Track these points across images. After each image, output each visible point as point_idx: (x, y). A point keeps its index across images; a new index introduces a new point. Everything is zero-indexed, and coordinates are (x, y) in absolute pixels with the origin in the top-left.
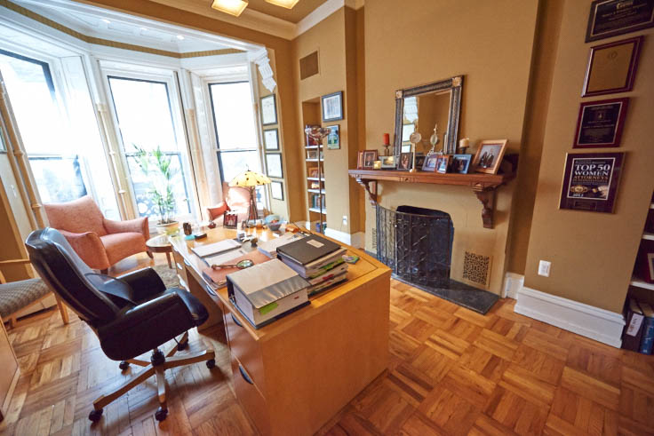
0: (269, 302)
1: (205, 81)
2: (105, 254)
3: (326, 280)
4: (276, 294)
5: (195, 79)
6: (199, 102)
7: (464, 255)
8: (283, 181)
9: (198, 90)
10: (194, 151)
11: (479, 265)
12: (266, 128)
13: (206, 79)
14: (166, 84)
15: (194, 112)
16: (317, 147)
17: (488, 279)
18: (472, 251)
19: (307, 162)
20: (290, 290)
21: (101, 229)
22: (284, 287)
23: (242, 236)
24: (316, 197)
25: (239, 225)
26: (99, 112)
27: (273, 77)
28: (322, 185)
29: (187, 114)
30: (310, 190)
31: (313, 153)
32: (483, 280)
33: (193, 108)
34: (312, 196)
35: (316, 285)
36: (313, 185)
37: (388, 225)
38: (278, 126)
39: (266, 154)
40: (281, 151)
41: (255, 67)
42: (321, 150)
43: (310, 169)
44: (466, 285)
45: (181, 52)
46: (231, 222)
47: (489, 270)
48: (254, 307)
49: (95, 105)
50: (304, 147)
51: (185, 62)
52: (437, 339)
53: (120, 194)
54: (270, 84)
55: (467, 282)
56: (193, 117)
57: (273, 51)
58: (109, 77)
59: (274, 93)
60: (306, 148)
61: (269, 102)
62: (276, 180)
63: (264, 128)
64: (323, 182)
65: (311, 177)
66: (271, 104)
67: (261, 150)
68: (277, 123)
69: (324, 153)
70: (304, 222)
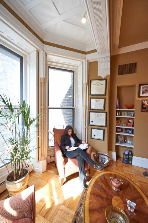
8: (106, 128)
12: (92, 97)
13: (49, 63)
19: (117, 117)
30: (117, 133)
38: (107, 97)
39: (90, 112)
40: (107, 111)
43: (117, 121)
54: (103, 73)
59: (106, 78)
60: (117, 110)
61: (99, 83)
62: (98, 127)
63: (90, 96)
64: (133, 129)
65: (118, 126)
66: (101, 84)
67: (86, 109)
68: (105, 95)
69: (135, 113)
70: (110, 152)
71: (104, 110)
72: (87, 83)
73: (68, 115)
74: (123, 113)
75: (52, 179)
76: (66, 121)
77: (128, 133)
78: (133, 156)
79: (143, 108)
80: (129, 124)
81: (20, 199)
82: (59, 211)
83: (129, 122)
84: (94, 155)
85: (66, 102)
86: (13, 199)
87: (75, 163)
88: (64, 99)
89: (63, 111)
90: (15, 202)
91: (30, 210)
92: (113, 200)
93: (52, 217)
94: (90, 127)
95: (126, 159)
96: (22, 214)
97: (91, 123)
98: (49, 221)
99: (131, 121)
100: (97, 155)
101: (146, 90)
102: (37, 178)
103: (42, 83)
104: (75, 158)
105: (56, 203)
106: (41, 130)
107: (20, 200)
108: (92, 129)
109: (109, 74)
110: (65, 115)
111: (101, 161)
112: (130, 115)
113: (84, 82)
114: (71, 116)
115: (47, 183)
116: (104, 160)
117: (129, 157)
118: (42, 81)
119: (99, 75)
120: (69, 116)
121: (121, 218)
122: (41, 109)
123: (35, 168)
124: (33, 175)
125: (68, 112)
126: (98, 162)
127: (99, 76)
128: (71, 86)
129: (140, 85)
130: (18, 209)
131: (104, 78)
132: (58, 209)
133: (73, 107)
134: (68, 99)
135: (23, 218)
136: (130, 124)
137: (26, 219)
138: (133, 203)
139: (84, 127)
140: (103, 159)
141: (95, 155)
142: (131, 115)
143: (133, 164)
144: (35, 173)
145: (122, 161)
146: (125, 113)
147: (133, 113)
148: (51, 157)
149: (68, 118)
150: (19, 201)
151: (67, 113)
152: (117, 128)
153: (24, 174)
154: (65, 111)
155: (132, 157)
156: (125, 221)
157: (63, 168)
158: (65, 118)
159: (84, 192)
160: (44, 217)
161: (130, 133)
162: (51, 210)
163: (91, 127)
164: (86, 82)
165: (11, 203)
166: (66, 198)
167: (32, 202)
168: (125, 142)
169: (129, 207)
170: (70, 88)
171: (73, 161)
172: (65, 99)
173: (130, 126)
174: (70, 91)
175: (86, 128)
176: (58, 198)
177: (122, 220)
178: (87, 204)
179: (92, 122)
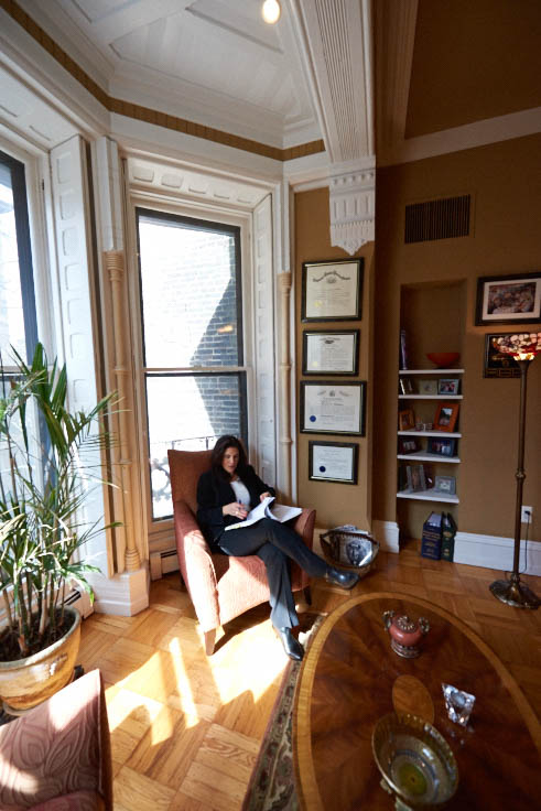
19: (399, 402)
28: (455, 447)
30: (400, 457)
36: (407, 445)
38: (365, 325)
39: (304, 384)
40: (365, 377)
43: (401, 413)
50: (399, 372)
59: (360, 255)
60: (401, 372)
61: (335, 273)
62: (333, 439)
63: (304, 326)
64: (456, 439)
65: (404, 430)
66: (343, 278)
67: (289, 372)
68: (359, 318)
69: (464, 383)
70: (377, 522)
71: (357, 373)
72: (290, 276)
73: (221, 398)
74: (422, 384)
75: (173, 636)
76: (217, 420)
77: (440, 453)
78: (458, 533)
79: (492, 364)
80: (442, 421)
81: (47, 728)
82: (201, 746)
83: (443, 415)
84: (321, 537)
85: (211, 352)
86: (15, 732)
87: (255, 573)
88: (203, 340)
89: (204, 386)
90: (26, 740)
91: (89, 762)
92: (397, 693)
93: (176, 771)
94: (306, 439)
95: (433, 545)
96: (58, 781)
97: (308, 425)
98: (165, 788)
99: (448, 412)
100: (331, 538)
101: (501, 298)
102: (113, 639)
103: (114, 274)
104: (253, 553)
105: (192, 721)
106: (120, 457)
107: (45, 730)
108: (311, 445)
109: (372, 238)
110: (210, 397)
111: (346, 556)
112: (447, 389)
113: (279, 270)
114: (234, 404)
115: (154, 652)
116: (356, 553)
117: (442, 536)
118: (113, 267)
119: (333, 244)
120: (226, 403)
121: (427, 752)
122: (116, 376)
123: (103, 601)
124: (99, 626)
125: (220, 386)
126: (338, 560)
127: (337, 248)
128: (229, 288)
129: (481, 282)
130: (38, 765)
131: (352, 253)
132: (200, 738)
133: (241, 369)
134: (219, 339)
135: (61, 794)
136: (447, 421)
137: (77, 796)
138: (464, 693)
139: (285, 439)
140: (353, 548)
141: (327, 539)
142: (450, 390)
143: (455, 560)
144: (106, 621)
145: (420, 549)
146: (427, 383)
147: (456, 383)
148: (164, 556)
149: (224, 409)
150: (40, 734)
151: (217, 392)
152: (402, 439)
153: (61, 627)
154: (210, 383)
155: (454, 535)
156: (442, 760)
157: (212, 592)
158: (209, 409)
159: (292, 668)
160: (148, 774)
161: (445, 455)
162: (174, 744)
163: (308, 439)
164: (288, 268)
165: (9, 748)
166: (226, 699)
167: (95, 732)
168: (430, 486)
169: (452, 710)
170: (225, 295)
171: (246, 566)
172: (210, 339)
173: (445, 429)
174: (225, 307)
175: (290, 444)
176: (197, 701)
177: (431, 758)
178: (305, 714)
179: (313, 419)
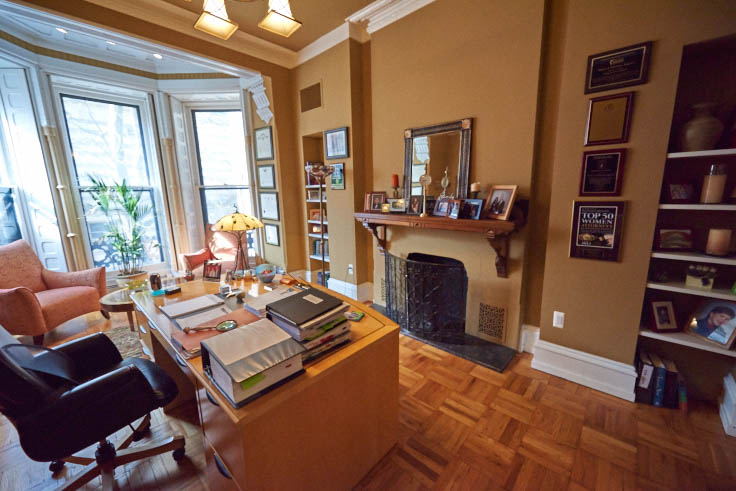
0: (252, 374)
1: (187, 107)
2: (41, 315)
3: (324, 342)
4: (262, 363)
5: (175, 104)
6: (179, 130)
7: (478, 306)
8: (279, 224)
9: (177, 116)
10: (171, 187)
11: (495, 318)
12: (259, 163)
13: (189, 105)
14: (137, 107)
15: (172, 142)
16: (318, 186)
17: (504, 331)
18: (488, 302)
19: (308, 203)
20: (281, 357)
21: (38, 282)
22: (272, 354)
23: (227, 289)
24: (318, 243)
25: (223, 277)
26: (46, 137)
27: (269, 107)
28: (325, 229)
29: (164, 143)
30: (311, 235)
31: (315, 193)
32: (499, 333)
33: (171, 137)
34: (314, 242)
35: (311, 349)
36: (315, 229)
37: (398, 275)
38: (275, 162)
39: (260, 193)
40: (277, 190)
41: (248, 95)
42: (323, 190)
43: (312, 211)
44: (482, 340)
45: (159, 72)
46: (213, 274)
47: (504, 323)
48: (233, 381)
49: (39, 129)
50: (305, 187)
51: (164, 85)
52: (453, 403)
53: (68, 238)
54: (266, 114)
55: (483, 336)
56: (171, 147)
57: (269, 79)
58: (62, 95)
59: (270, 124)
60: (308, 186)
61: (264, 135)
62: (271, 222)
63: (257, 163)
64: (326, 225)
65: (312, 220)
66: (267, 137)
67: (254, 187)
68: (273, 158)
69: (327, 193)
71: (275, 187)
72: (250, 137)
78: (330, 278)
94: (263, 221)
97: (264, 215)
108: (265, 225)
109: (272, 115)
152: (312, 226)
179: (265, 211)
